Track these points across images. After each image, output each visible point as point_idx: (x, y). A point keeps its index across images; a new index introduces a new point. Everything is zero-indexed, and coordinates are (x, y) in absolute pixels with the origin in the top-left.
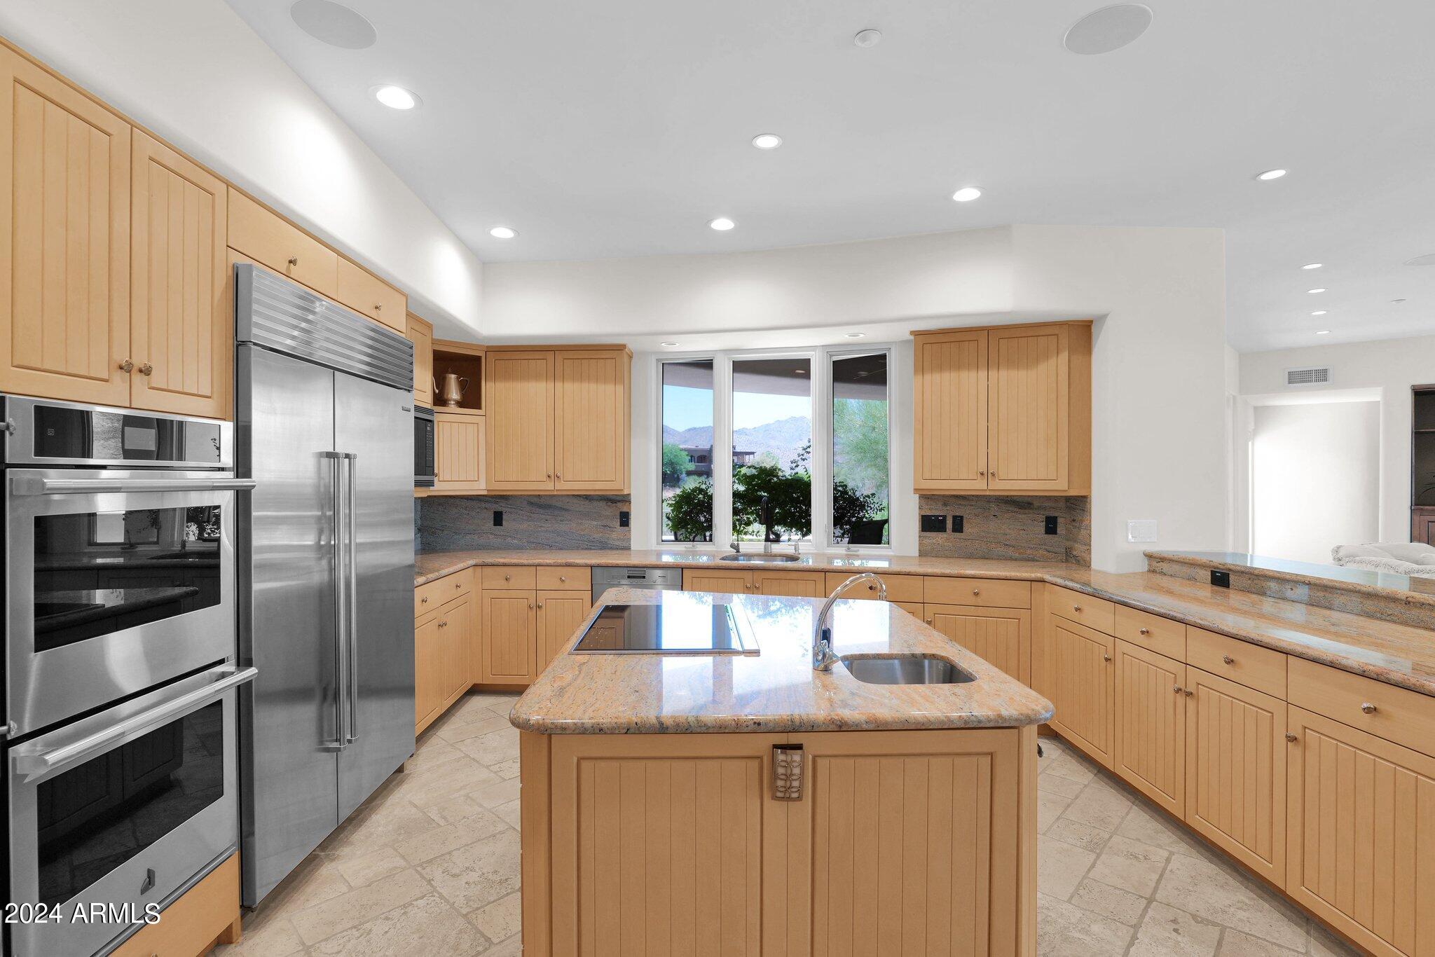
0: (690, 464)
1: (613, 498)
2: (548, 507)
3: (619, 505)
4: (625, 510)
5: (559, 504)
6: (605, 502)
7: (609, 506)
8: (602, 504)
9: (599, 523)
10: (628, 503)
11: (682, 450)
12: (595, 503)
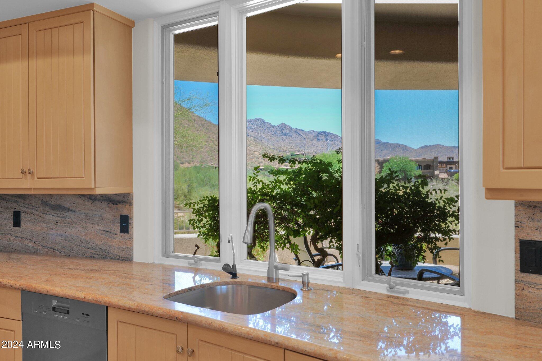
0: (419, 170)
1: (114, 197)
2: (58, 208)
3: (120, 206)
4: (125, 212)
5: (67, 205)
6: (106, 203)
7: (110, 207)
8: (104, 205)
9: (102, 228)
10: (128, 205)
11: (411, 161)
12: (98, 204)
